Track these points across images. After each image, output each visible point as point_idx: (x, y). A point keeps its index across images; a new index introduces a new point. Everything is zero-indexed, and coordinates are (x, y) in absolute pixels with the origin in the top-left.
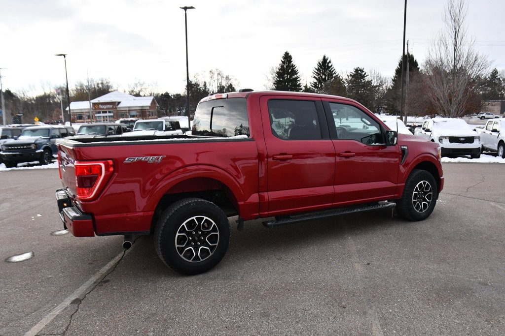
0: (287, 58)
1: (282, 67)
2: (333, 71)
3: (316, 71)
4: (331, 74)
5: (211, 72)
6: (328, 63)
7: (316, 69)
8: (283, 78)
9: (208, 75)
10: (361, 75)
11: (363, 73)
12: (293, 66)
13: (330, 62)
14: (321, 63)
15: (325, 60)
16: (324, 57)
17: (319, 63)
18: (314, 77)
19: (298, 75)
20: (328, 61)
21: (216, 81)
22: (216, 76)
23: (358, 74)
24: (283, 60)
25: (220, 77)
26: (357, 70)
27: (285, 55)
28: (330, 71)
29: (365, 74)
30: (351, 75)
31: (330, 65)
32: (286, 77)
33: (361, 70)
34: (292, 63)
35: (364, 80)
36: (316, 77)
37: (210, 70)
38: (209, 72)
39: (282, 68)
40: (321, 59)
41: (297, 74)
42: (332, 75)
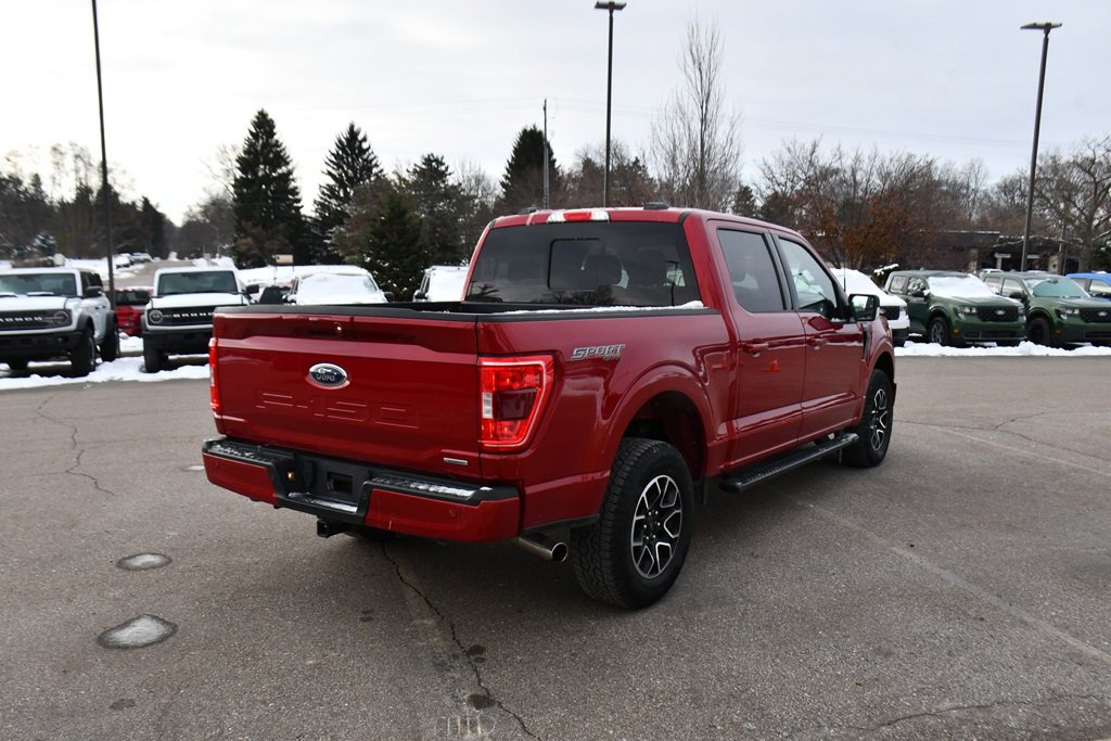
0: (264, 125)
1: (251, 145)
2: (372, 160)
3: (333, 159)
4: (368, 166)
5: (55, 149)
6: (361, 142)
7: (333, 154)
8: (255, 174)
9: (49, 158)
10: (436, 170)
11: (443, 168)
12: (277, 144)
13: (365, 139)
14: (344, 140)
15: (353, 134)
16: (352, 127)
17: (340, 141)
18: (330, 173)
19: (290, 167)
20: (360, 137)
21: (73, 175)
22: (69, 162)
23: (432, 170)
24: (253, 130)
25: (80, 164)
26: (428, 161)
27: (258, 118)
28: (364, 160)
29: (447, 169)
30: (415, 172)
31: (365, 146)
32: (262, 170)
33: (436, 160)
34: (276, 137)
35: (444, 182)
36: (334, 172)
37: (53, 145)
38: (49, 149)
39: (251, 149)
40: (344, 133)
41: (287, 163)
42: (370, 169)
